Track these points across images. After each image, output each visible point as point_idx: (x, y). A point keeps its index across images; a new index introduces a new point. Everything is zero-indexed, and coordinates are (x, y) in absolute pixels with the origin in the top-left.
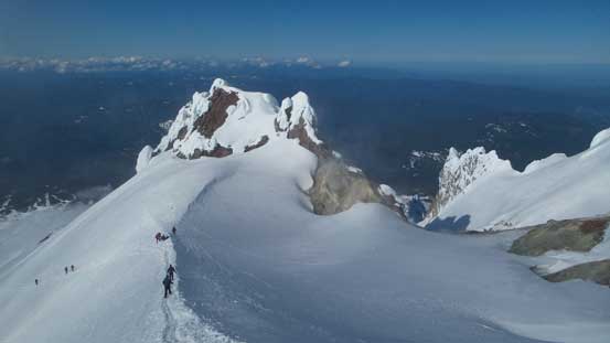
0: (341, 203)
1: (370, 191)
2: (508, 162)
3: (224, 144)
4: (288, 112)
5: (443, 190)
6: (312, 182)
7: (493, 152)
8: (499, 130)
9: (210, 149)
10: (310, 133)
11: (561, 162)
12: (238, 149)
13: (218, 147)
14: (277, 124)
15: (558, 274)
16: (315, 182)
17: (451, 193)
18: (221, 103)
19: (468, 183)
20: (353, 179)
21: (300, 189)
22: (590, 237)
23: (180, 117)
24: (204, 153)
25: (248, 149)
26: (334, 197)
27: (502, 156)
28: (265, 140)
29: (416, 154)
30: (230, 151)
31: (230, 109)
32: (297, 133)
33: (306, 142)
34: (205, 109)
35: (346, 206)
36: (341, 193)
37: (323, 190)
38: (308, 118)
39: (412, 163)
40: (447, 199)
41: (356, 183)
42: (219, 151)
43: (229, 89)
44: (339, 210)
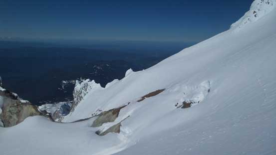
0: (19, 119)
1: (33, 110)
2: (99, 84)
5: (75, 99)
6: (1, 110)
7: (93, 81)
8: (99, 68)
11: (116, 83)
15: (104, 132)
16: (3, 111)
17: (79, 100)
19: (85, 95)
20: (24, 106)
22: (115, 116)
26: (15, 117)
27: (97, 82)
29: (64, 82)
35: (22, 119)
36: (18, 114)
37: (8, 114)
39: (63, 86)
40: (77, 103)
41: (25, 108)
44: (18, 122)
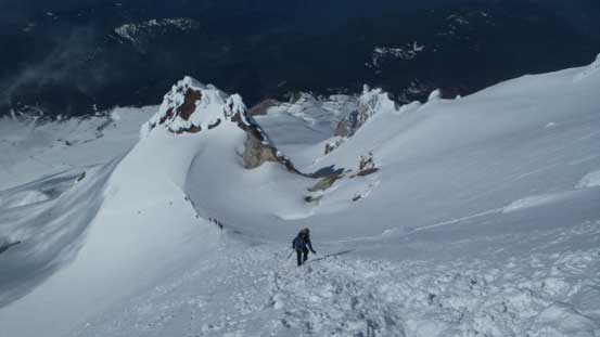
0: (258, 162)
1: (272, 155)
2: (393, 102)
3: (196, 124)
4: (231, 106)
6: (245, 149)
7: (386, 94)
9: (188, 127)
10: (243, 119)
12: (204, 127)
13: (193, 126)
14: (225, 112)
17: (363, 120)
18: (192, 98)
19: (372, 114)
21: (237, 153)
23: (165, 102)
24: (185, 130)
25: (210, 127)
26: (255, 159)
27: (390, 97)
28: (219, 121)
29: (378, 50)
30: (199, 129)
31: (197, 102)
32: (236, 118)
33: (241, 125)
34: (182, 102)
36: (258, 156)
38: (242, 111)
39: (375, 60)
40: (361, 124)
42: (194, 129)
43: (195, 89)
